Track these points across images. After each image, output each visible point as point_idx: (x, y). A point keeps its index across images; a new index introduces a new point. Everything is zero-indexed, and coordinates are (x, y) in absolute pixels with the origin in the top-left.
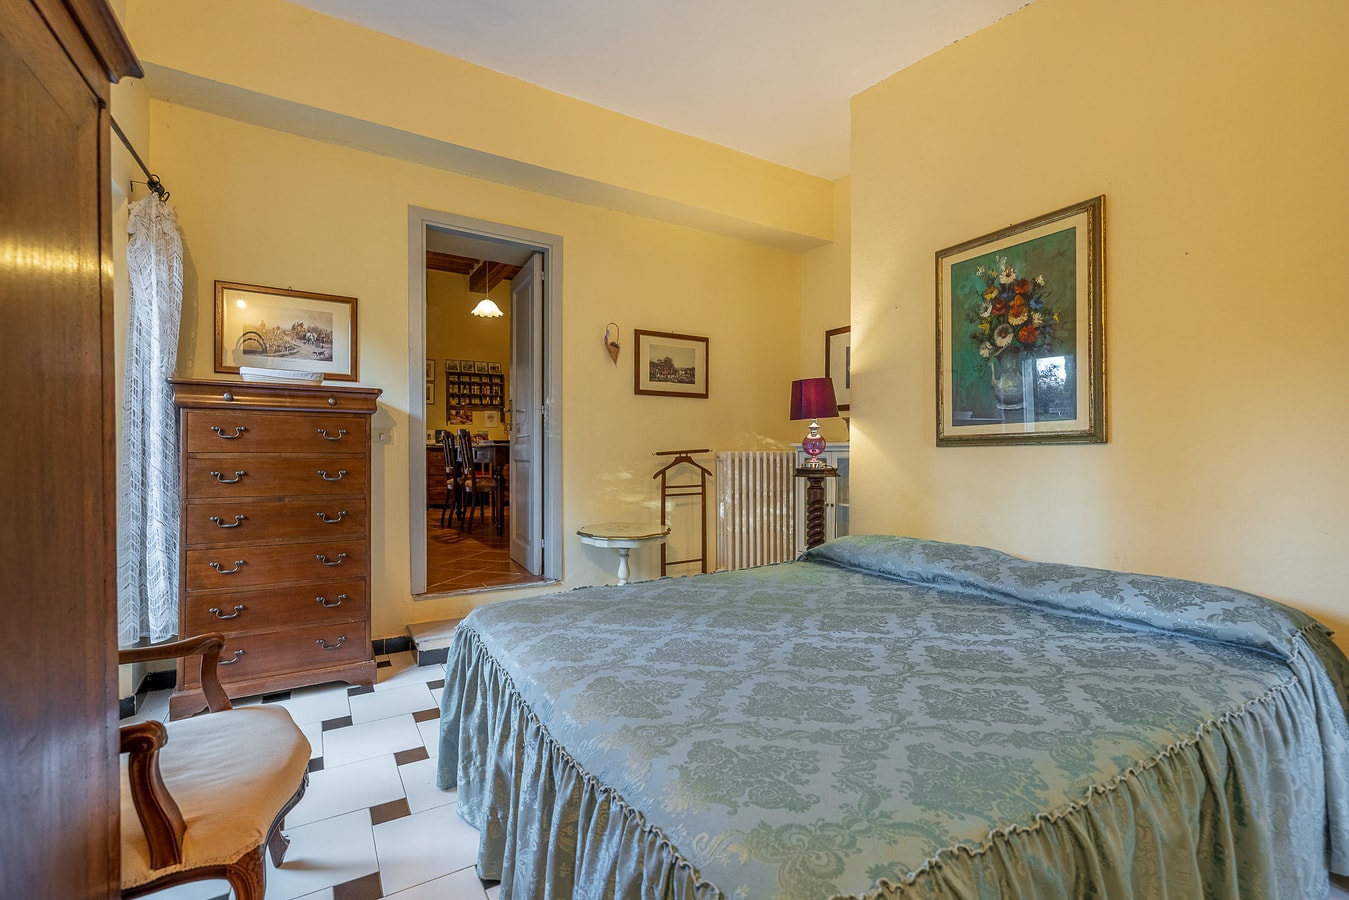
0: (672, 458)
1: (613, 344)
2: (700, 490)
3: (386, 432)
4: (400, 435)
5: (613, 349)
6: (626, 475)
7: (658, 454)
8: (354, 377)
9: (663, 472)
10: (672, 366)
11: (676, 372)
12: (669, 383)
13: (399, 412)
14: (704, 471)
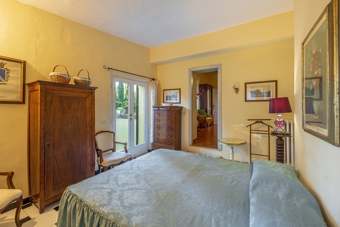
0: (255, 121)
1: (236, 89)
2: (268, 133)
3: (185, 113)
4: (187, 113)
5: (237, 90)
6: (242, 125)
7: (248, 120)
8: (180, 103)
9: (250, 125)
10: (260, 92)
11: (261, 93)
12: (259, 97)
13: (187, 109)
14: (269, 126)
